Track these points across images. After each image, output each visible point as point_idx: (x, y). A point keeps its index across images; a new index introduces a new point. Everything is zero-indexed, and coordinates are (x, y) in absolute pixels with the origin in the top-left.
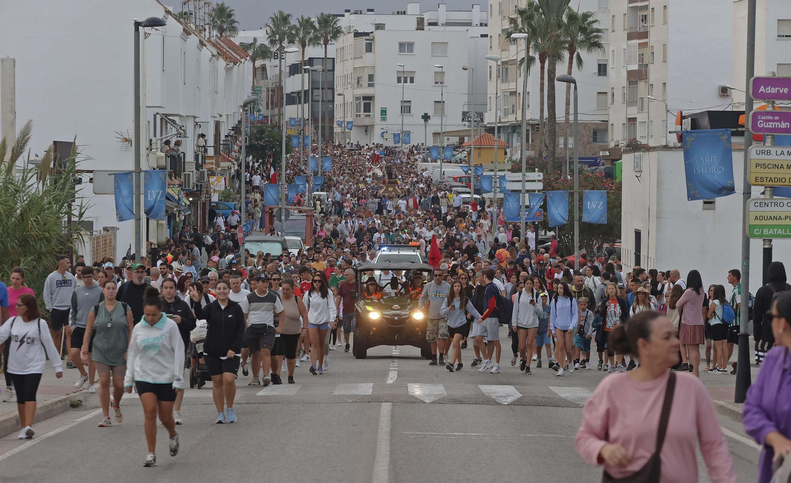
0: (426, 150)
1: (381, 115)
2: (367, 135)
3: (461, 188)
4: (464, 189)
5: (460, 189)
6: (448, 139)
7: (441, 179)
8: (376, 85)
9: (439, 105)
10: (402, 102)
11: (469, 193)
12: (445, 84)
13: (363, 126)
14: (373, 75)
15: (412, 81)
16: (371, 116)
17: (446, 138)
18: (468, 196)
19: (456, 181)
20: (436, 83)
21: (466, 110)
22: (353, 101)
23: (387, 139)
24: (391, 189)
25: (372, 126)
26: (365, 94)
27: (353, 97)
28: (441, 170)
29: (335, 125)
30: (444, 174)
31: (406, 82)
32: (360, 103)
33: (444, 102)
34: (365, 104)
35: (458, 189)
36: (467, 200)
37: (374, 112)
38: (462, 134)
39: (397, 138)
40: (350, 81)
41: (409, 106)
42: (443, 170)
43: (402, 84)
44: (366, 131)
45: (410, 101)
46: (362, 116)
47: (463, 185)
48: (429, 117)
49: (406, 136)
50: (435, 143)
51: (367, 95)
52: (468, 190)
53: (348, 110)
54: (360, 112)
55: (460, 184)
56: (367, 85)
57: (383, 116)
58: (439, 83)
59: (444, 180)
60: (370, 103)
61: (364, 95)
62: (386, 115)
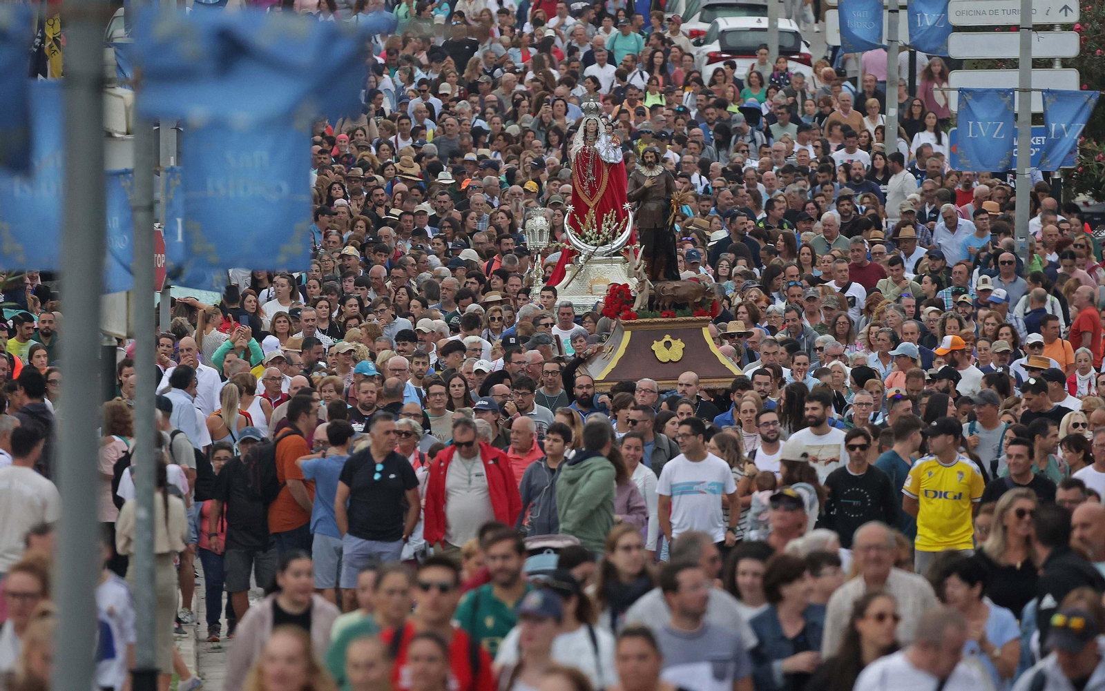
24: (668, 350)
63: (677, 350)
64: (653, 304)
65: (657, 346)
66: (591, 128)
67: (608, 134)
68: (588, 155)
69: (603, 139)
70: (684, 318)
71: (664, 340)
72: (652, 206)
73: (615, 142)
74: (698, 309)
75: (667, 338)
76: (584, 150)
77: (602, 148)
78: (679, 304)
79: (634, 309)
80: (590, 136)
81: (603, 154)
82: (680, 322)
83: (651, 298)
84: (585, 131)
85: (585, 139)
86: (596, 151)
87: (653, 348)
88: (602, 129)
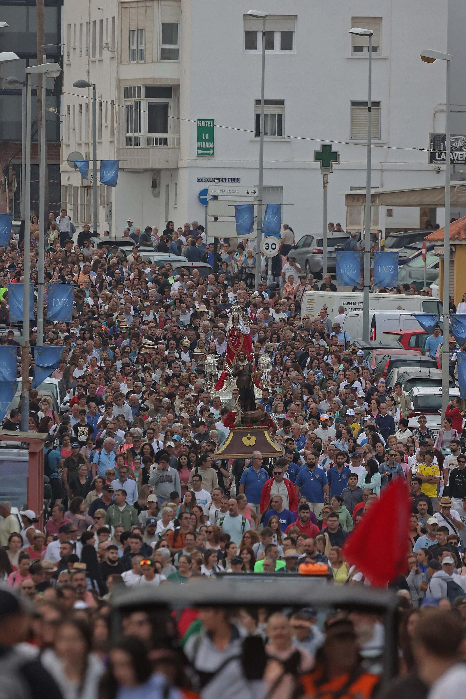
0: (325, 243)
1: (200, 139)
2: (157, 195)
3: (417, 369)
4: (426, 372)
5: (413, 371)
6: (390, 213)
7: (365, 339)
8: (184, 55)
9: (363, 112)
10: (258, 102)
11: (438, 382)
12: (384, 51)
13: (146, 170)
14: (176, 25)
15: (287, 44)
16: (170, 144)
17: (383, 210)
18: (435, 390)
19: (407, 346)
20: (358, 49)
21: (441, 130)
22: (118, 96)
23: (216, 218)
24: (249, 441)
25: (174, 171)
26: (153, 79)
27: (119, 87)
28: (366, 315)
29: (64, 166)
30: (374, 325)
31: (269, 45)
32: (137, 104)
33: (377, 104)
34: (152, 108)
35: (410, 370)
36: (433, 403)
37: (177, 130)
38: (428, 199)
39: (246, 217)
40: (110, 41)
41: (280, 117)
42: (371, 313)
43: (259, 51)
44: (154, 185)
45: (281, 102)
46: (143, 143)
47: (423, 358)
48: (335, 156)
49: (270, 212)
50: (351, 224)
51: (158, 83)
52: (435, 373)
53: (104, 123)
54: (138, 129)
55: (414, 355)
56: (157, 54)
57: (205, 145)
58: (365, 50)
59: (373, 344)
60: (166, 107)
61: (150, 83)
62: (211, 140)
63: (253, 441)
64: (244, 421)
65: (245, 439)
66: (236, 318)
67: (243, 320)
68: (235, 330)
69: (241, 323)
70: (256, 427)
71: (247, 437)
72: (244, 378)
73: (247, 324)
74: (263, 423)
75: (249, 435)
76: (233, 328)
77: (241, 327)
78: (254, 421)
79: (235, 423)
80: (235, 322)
81: (242, 330)
82: (254, 429)
83: (242, 418)
84: (233, 319)
85: (233, 323)
86: (238, 329)
87: (242, 440)
88: (241, 318)
